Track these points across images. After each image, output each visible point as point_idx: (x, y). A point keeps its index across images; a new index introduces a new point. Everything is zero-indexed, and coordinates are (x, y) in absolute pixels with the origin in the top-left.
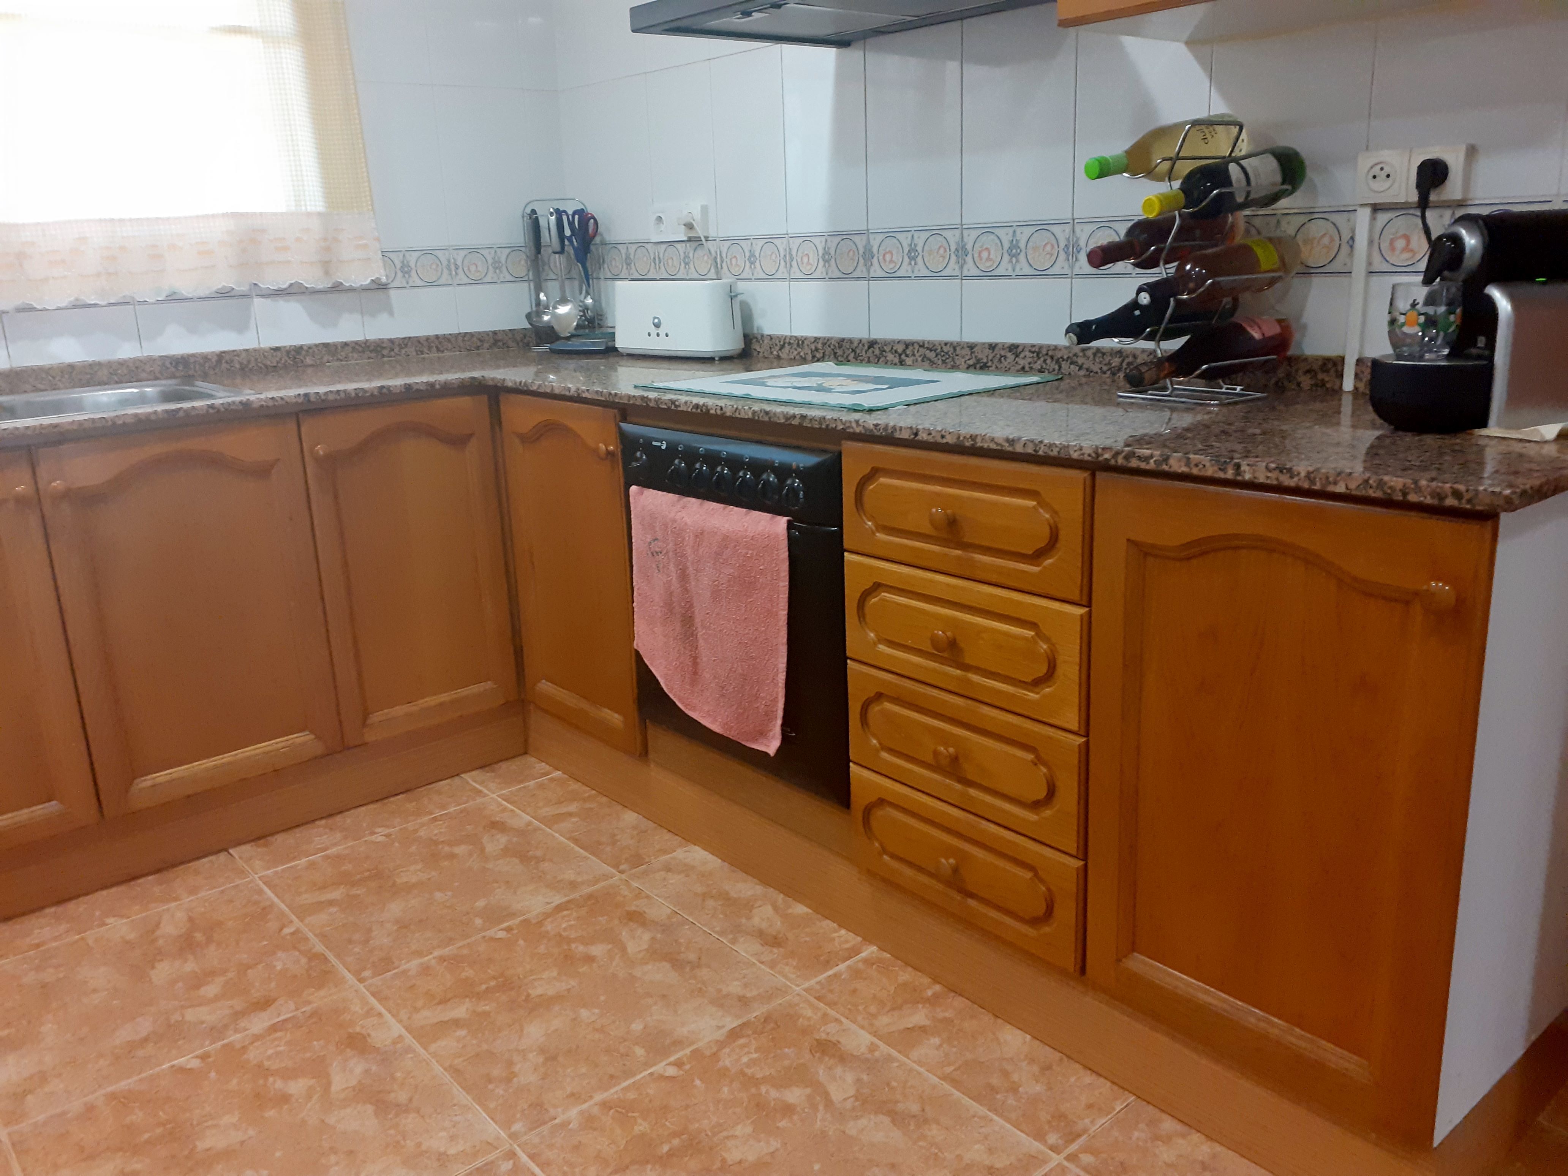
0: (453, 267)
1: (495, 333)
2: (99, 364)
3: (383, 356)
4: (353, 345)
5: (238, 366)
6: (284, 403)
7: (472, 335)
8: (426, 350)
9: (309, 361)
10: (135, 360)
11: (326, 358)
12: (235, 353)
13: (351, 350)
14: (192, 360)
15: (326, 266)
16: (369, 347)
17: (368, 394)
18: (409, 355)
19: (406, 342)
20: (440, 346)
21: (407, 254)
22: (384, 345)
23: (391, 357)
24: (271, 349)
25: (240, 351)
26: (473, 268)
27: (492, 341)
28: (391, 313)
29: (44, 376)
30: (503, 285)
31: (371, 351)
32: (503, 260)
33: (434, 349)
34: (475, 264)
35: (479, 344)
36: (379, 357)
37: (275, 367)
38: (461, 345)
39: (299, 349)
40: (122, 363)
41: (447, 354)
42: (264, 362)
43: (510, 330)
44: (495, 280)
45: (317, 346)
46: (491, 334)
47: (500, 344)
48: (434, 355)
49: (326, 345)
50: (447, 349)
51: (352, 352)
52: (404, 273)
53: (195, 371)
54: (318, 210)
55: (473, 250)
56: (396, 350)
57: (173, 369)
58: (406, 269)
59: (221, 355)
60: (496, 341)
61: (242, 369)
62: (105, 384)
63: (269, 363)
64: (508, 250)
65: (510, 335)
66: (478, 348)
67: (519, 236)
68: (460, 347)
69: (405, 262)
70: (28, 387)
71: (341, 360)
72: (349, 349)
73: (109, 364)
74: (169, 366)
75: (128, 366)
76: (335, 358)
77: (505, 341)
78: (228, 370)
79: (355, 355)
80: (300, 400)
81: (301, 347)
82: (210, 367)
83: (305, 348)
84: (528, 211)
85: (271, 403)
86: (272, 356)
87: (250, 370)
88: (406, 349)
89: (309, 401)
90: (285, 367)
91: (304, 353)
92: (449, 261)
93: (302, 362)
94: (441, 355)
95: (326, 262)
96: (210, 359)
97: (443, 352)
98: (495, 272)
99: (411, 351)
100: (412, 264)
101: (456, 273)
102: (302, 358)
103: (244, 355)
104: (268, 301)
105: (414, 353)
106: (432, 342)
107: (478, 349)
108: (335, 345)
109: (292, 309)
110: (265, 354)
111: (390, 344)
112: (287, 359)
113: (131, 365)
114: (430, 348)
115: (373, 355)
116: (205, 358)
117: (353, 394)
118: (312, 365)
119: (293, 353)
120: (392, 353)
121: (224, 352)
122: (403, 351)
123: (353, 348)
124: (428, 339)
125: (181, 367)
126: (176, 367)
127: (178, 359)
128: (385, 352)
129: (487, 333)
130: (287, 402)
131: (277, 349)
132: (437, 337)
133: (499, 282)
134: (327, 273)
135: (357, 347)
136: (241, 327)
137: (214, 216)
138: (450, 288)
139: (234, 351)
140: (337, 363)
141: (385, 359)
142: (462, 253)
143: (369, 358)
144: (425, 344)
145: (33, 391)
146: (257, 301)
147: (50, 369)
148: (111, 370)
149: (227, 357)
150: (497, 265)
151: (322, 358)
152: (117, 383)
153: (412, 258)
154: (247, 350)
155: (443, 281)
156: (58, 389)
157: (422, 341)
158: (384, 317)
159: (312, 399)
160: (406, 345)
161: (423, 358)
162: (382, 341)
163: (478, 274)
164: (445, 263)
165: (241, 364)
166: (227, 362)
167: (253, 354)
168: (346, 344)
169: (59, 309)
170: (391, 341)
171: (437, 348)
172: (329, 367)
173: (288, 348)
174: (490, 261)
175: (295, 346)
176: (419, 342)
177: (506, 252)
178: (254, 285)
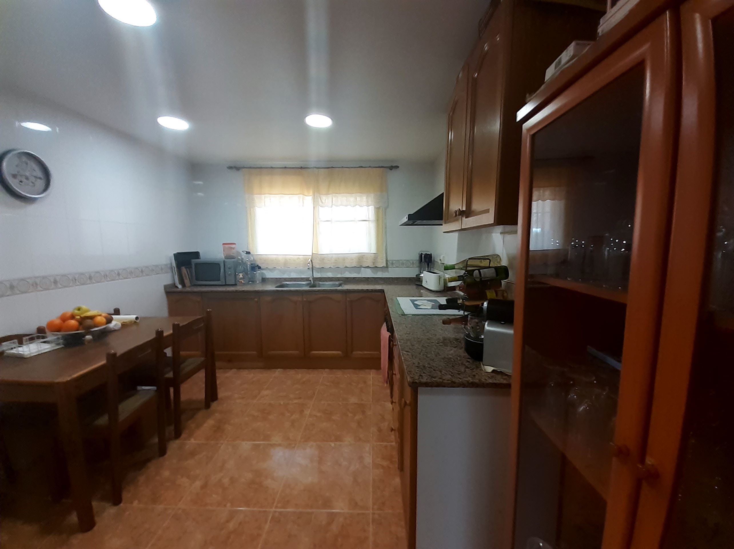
0: (403, 264)
14: (349, 278)
15: (374, 263)
19: (390, 278)
27: (409, 279)
28: (388, 272)
30: (414, 268)
31: (382, 279)
32: (415, 263)
34: (408, 263)
35: (406, 280)
37: (364, 281)
38: (402, 280)
42: (362, 280)
44: (412, 267)
48: (396, 281)
49: (373, 278)
51: (379, 279)
52: (392, 265)
53: (349, 280)
54: (374, 252)
55: (408, 261)
59: (354, 278)
67: (417, 258)
69: (392, 262)
74: (345, 279)
78: (355, 281)
82: (352, 280)
83: (369, 278)
84: (420, 253)
90: (366, 281)
100: (394, 263)
102: (369, 280)
104: (364, 268)
106: (396, 279)
108: (375, 278)
109: (369, 270)
110: (362, 278)
116: (351, 278)
120: (387, 280)
122: (389, 280)
128: (385, 280)
131: (364, 278)
134: (374, 265)
136: (359, 273)
138: (402, 268)
139: (357, 277)
142: (405, 261)
146: (362, 268)
155: (400, 267)
158: (387, 273)
163: (408, 266)
164: (401, 263)
167: (360, 278)
173: (366, 278)
174: (412, 263)
177: (415, 261)
178: (361, 266)
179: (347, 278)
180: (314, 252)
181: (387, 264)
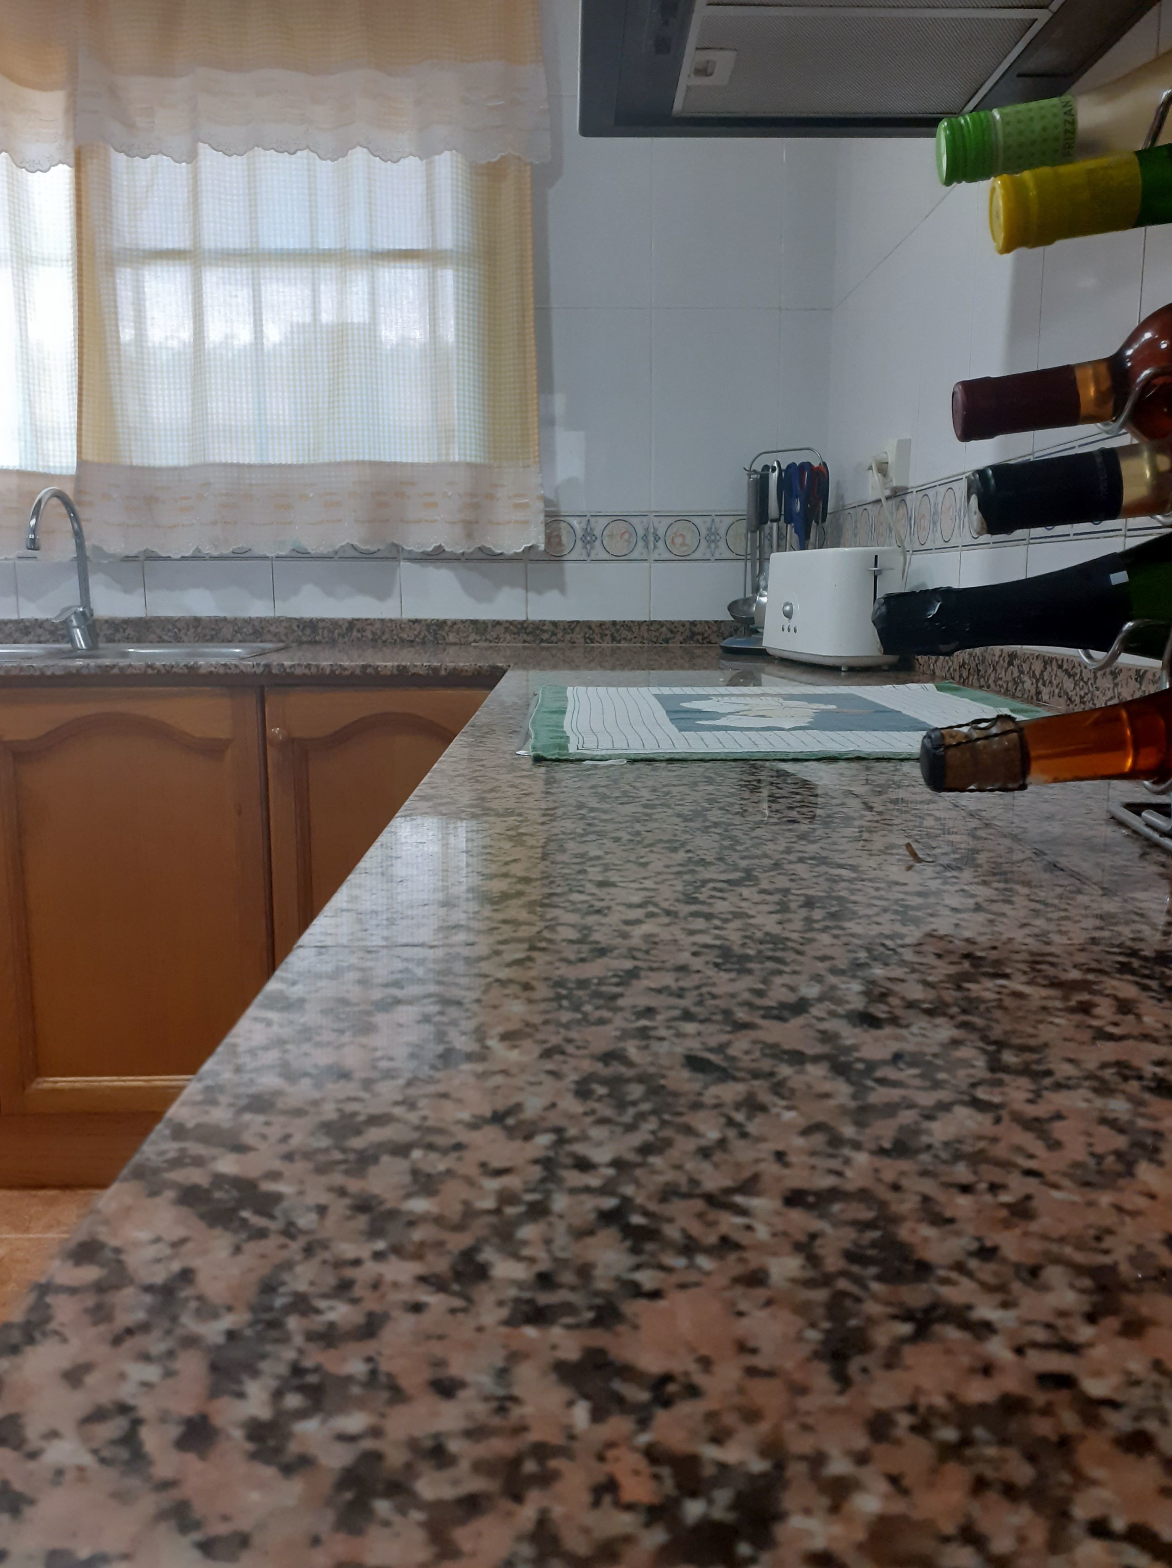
0: (650, 538)
1: (693, 623)
2: (225, 619)
3: (542, 641)
4: (507, 625)
5: (370, 636)
6: (238, 671)
7: (661, 624)
8: (597, 638)
9: (451, 638)
10: (261, 620)
11: (471, 639)
12: (369, 622)
13: (503, 630)
14: (321, 625)
15: (470, 527)
16: (526, 628)
17: (347, 673)
18: (574, 642)
19: (572, 626)
20: (615, 634)
21: (593, 520)
22: (545, 628)
23: (552, 642)
24: (410, 621)
25: (375, 620)
26: (679, 540)
27: (687, 633)
28: (562, 590)
29: (170, 627)
30: (716, 564)
31: (528, 634)
32: (722, 532)
33: (609, 638)
34: (681, 535)
35: (669, 635)
36: (538, 642)
37: (412, 641)
38: (646, 635)
39: (441, 624)
40: (249, 621)
41: (623, 645)
42: (400, 635)
43: (716, 622)
44: (708, 556)
45: (463, 622)
46: (688, 625)
47: (700, 637)
48: (607, 645)
49: (474, 622)
50: (625, 639)
51: (504, 633)
52: (585, 542)
53: (323, 637)
54: (468, 459)
55: (683, 518)
56: (559, 636)
57: (300, 633)
58: (589, 538)
59: (352, 624)
60: (693, 634)
61: (374, 640)
62: (230, 641)
63: (405, 636)
64: (730, 520)
65: (715, 628)
66: (667, 641)
68: (643, 637)
69: (589, 530)
70: (152, 637)
71: (491, 642)
72: (500, 630)
73: (235, 621)
74: (295, 628)
75: (254, 625)
76: (484, 638)
77: (706, 635)
78: (358, 638)
79: (508, 637)
80: (259, 670)
81: (445, 622)
82: (339, 635)
83: (449, 623)
84: (758, 467)
85: (222, 671)
86: (410, 628)
87: (385, 642)
88: (573, 636)
89: (270, 673)
90: (423, 643)
91: (447, 628)
92: (647, 530)
93: (444, 639)
94: (615, 645)
95: (470, 523)
96: (341, 627)
97: (619, 642)
98: (709, 547)
99: (578, 637)
100: (598, 533)
101: (655, 547)
102: (444, 634)
103: (378, 625)
104: (415, 567)
105: (582, 640)
106: (607, 629)
107: (667, 643)
108: (485, 623)
109: (441, 577)
110: (403, 626)
111: (552, 628)
112: (427, 633)
113: (257, 624)
114: (603, 636)
115: (528, 638)
116: (334, 624)
117: (328, 671)
118: (455, 644)
119: (434, 627)
120: (554, 639)
121: (358, 620)
122: (568, 637)
123: (507, 629)
124: (601, 624)
125: (308, 631)
126: (303, 630)
127: (305, 622)
128: (545, 636)
129: (683, 624)
130: (242, 671)
131: (416, 621)
132: (614, 623)
133: (713, 559)
134: (469, 535)
135: (511, 627)
136: (382, 594)
137: (347, 463)
138: (646, 564)
139: (367, 620)
140: (486, 644)
141: (543, 645)
142: (668, 521)
143: (525, 642)
144: (597, 630)
145: (158, 642)
146: (403, 563)
147: (177, 621)
148: (236, 628)
149: (359, 625)
150: (712, 537)
151: (468, 636)
152: (240, 641)
153: (599, 525)
154: (382, 620)
155: (635, 555)
156: (183, 642)
157: (593, 626)
158: (553, 595)
159: (275, 671)
160: (573, 630)
161: (593, 647)
162: (543, 623)
163: (685, 548)
164: (641, 532)
165: (373, 633)
166: (359, 631)
167: (389, 625)
168: (498, 623)
169: (183, 558)
170: (555, 624)
171: (612, 636)
172: (475, 647)
173: (429, 622)
174: (704, 532)
175: (438, 620)
176: (590, 628)
177: (728, 521)
178: (396, 546)
179: (312, 625)
180: (89, 456)
181: (553, 537)
